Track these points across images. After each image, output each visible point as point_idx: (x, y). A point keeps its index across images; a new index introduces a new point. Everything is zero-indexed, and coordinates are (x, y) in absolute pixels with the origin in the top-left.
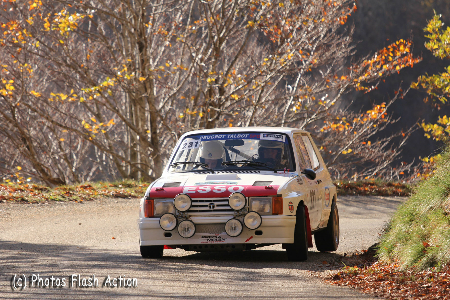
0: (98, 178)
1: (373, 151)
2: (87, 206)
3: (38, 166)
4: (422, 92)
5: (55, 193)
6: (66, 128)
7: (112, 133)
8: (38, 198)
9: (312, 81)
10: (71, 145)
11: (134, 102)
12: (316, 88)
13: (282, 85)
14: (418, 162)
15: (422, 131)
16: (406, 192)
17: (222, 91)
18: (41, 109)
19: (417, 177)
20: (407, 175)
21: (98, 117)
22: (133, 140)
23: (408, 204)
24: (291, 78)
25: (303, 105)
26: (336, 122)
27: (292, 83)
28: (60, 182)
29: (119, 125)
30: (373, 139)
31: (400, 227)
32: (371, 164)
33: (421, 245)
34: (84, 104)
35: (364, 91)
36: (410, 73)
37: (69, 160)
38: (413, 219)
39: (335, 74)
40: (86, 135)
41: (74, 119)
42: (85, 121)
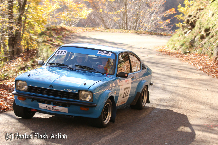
0: (116, 28)
1: (166, 28)
2: (113, 33)
3: (105, 25)
4: (176, 18)
5: (108, 30)
6: (111, 19)
7: (119, 20)
8: (105, 31)
9: (156, 14)
10: (111, 22)
11: (124, 15)
12: (157, 16)
13: (151, 14)
14: (174, 31)
15: (175, 25)
16: (171, 36)
17: (140, 14)
18: (107, 15)
19: (174, 33)
20: (172, 33)
21: (117, 17)
22: (123, 22)
23: (172, 38)
24: (153, 13)
25: (154, 18)
26: (160, 22)
27: (153, 14)
28: (108, 29)
29: (120, 19)
30: (167, 26)
31: (170, 42)
32: (165, 30)
33: (174, 46)
34: (114, 15)
35: (165, 17)
36: (174, 14)
37: (111, 24)
38: (173, 41)
39: (161, 14)
40: (114, 20)
41: (112, 17)
42: (115, 18)
